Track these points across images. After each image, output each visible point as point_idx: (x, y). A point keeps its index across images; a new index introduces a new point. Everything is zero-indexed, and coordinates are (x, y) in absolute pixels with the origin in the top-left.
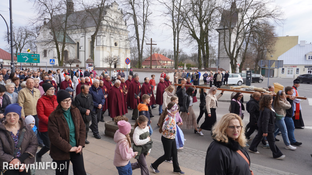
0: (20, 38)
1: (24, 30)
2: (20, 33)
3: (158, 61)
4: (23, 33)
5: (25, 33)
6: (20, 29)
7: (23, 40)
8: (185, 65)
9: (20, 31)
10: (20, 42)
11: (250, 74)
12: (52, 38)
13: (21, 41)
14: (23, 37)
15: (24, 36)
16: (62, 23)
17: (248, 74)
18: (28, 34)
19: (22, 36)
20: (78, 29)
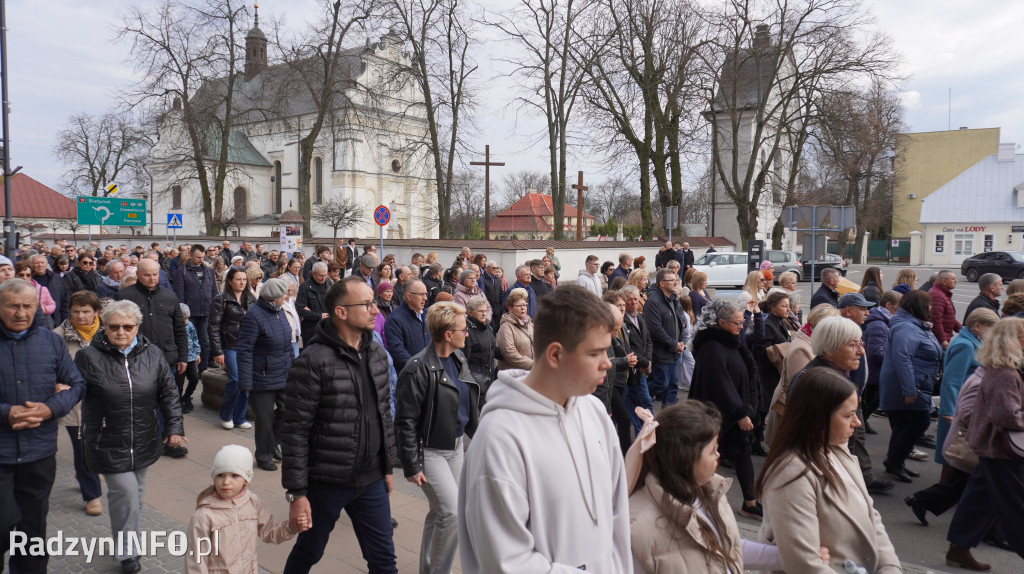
0: (104, 152)
1: (117, 126)
2: (104, 137)
3: (541, 217)
4: (113, 135)
5: (121, 134)
6: (103, 122)
7: (113, 157)
8: (621, 230)
9: (107, 129)
10: (105, 164)
11: (757, 250)
12: (187, 147)
13: (107, 159)
14: (113, 147)
15: (117, 145)
16: (216, 102)
17: (754, 250)
18: (132, 138)
19: (110, 145)
20: (267, 120)
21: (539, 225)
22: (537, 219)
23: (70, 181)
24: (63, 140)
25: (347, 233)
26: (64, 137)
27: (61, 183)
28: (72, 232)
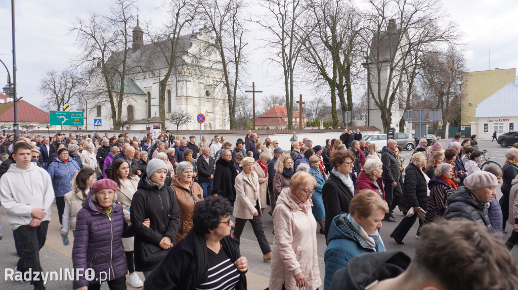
0: (63, 89)
1: (69, 76)
2: (63, 82)
3: (281, 118)
4: (68, 80)
5: (71, 80)
6: (63, 74)
7: (68, 91)
8: (321, 123)
9: (64, 77)
10: (63, 95)
12: (104, 86)
13: (65, 93)
14: (68, 86)
15: (69, 85)
16: (118, 63)
17: (390, 133)
18: (77, 82)
19: (66, 86)
20: (143, 72)
21: (280, 122)
22: (279, 119)
23: (46, 103)
24: (43, 83)
25: (183, 127)
26: (44, 82)
27: (42, 105)
28: (47, 129)
